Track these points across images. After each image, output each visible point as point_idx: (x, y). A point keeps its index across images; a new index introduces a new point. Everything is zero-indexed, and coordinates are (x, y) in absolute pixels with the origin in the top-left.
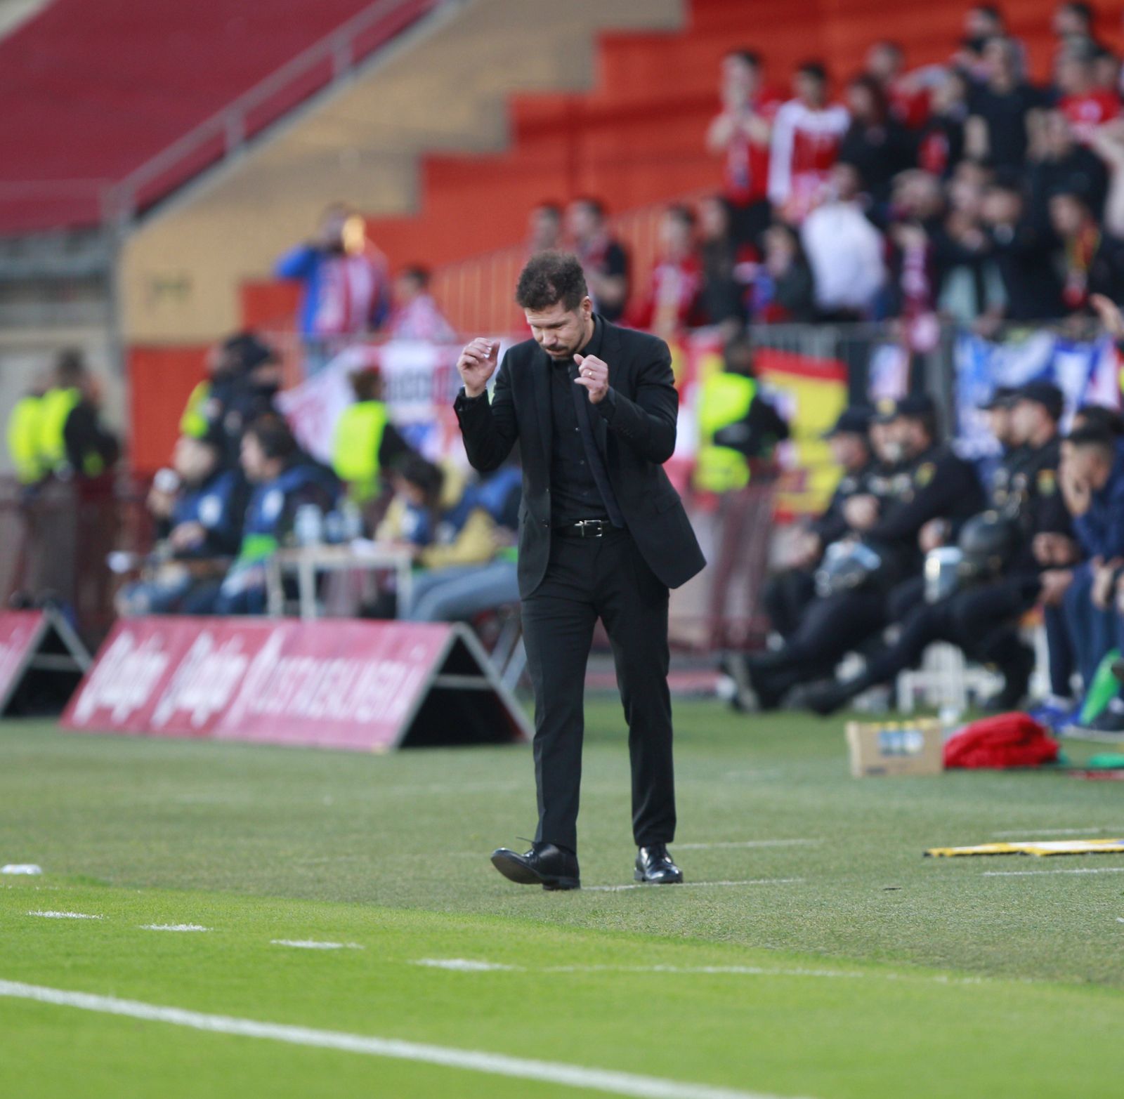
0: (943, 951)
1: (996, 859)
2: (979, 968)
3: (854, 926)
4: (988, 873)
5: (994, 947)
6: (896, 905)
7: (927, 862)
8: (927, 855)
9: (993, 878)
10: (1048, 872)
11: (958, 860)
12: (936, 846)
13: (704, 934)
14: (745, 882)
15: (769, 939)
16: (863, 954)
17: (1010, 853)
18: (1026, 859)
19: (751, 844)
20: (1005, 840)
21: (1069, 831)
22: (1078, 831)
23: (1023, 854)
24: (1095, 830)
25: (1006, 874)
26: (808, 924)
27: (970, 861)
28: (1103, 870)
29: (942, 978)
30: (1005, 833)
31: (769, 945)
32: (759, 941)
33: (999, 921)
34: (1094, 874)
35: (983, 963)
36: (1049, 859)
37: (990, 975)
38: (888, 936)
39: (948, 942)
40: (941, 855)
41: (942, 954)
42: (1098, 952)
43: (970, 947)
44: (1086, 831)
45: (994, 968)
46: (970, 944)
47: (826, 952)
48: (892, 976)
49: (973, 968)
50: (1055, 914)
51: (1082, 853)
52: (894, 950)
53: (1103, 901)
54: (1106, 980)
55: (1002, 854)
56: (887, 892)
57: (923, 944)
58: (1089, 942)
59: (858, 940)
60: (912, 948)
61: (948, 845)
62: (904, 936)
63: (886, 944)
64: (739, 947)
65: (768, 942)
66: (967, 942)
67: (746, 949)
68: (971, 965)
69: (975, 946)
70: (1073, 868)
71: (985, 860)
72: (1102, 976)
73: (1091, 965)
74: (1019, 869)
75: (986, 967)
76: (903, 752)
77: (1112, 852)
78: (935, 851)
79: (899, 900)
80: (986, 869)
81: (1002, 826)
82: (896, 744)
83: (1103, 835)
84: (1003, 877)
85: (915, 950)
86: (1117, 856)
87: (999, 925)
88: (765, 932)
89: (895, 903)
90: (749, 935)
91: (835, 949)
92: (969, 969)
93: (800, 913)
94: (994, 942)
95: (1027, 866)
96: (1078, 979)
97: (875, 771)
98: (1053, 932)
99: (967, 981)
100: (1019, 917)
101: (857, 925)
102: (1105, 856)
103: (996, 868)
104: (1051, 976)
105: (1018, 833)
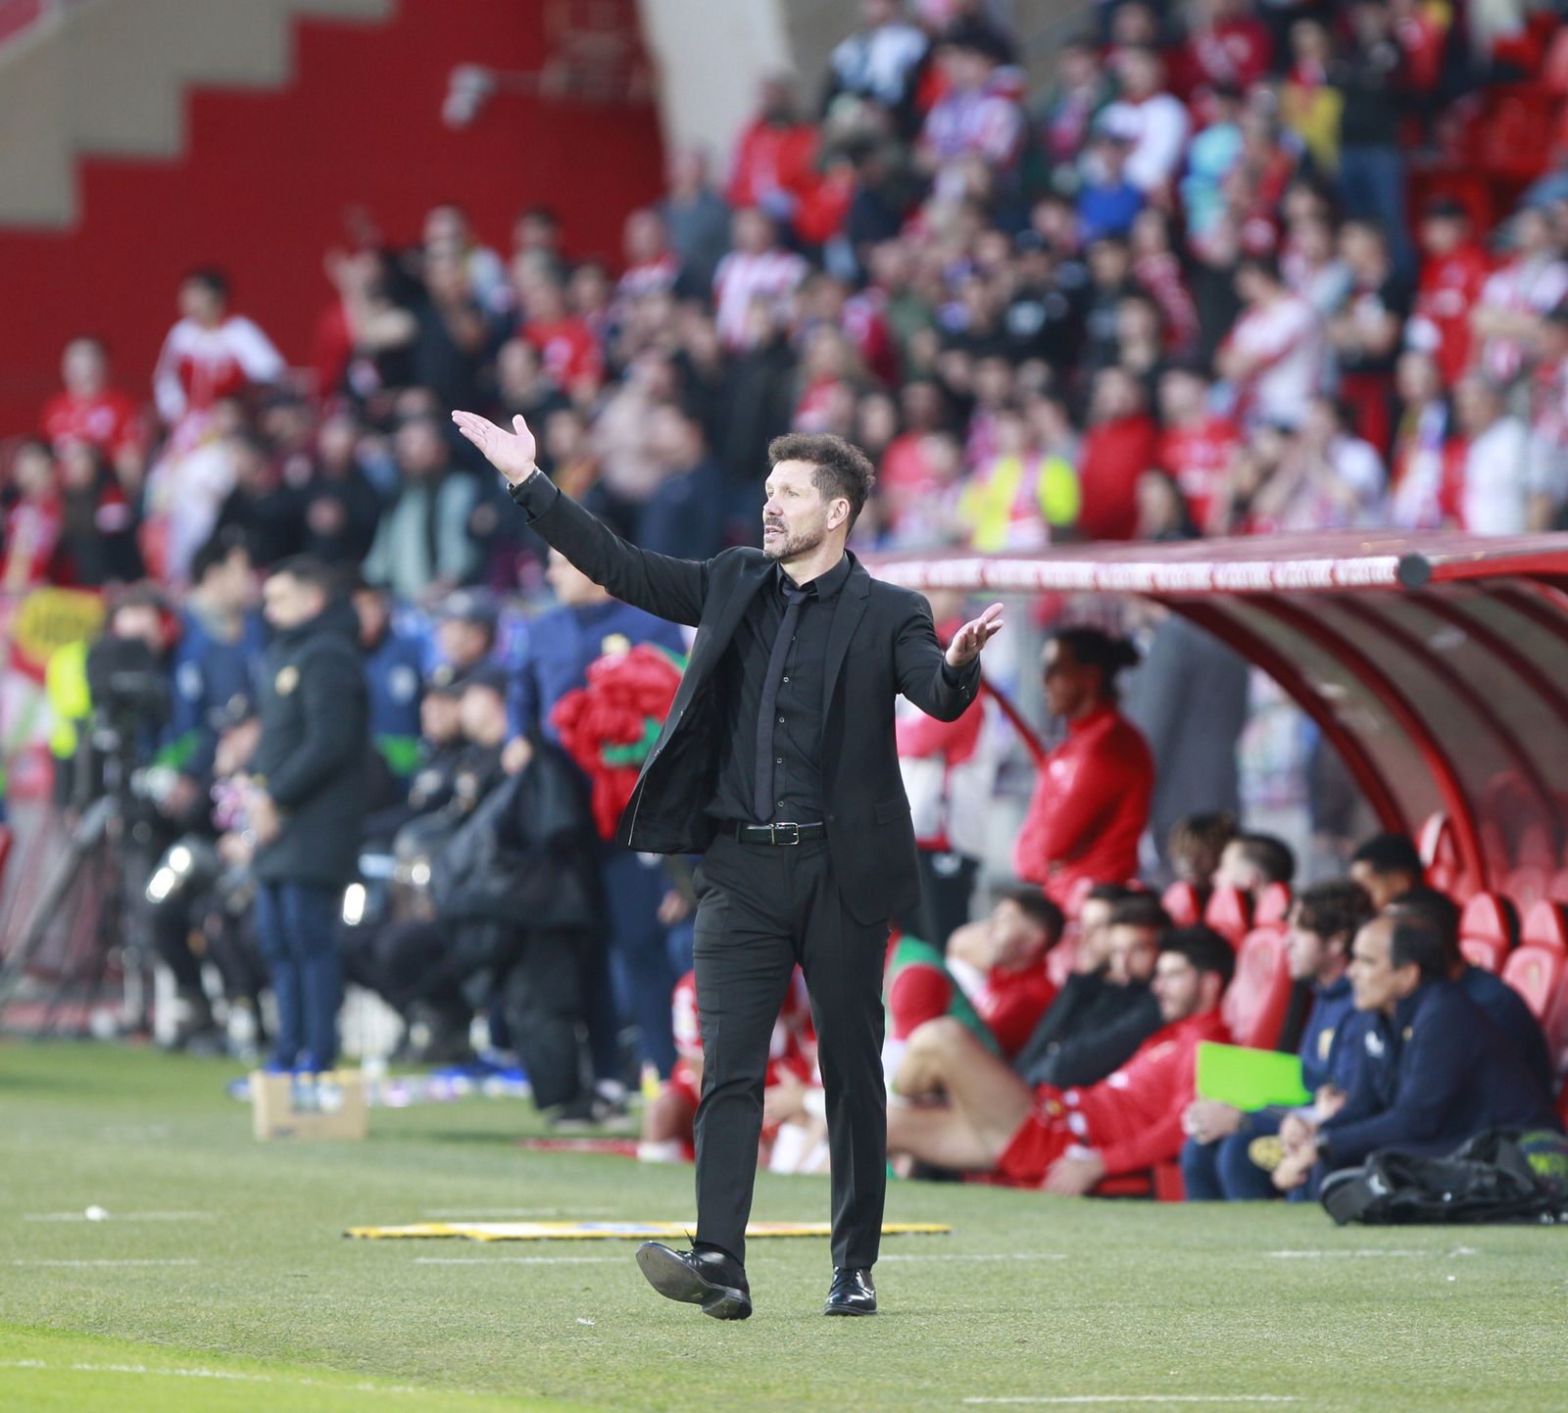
0: (367, 1353)
1: (431, 1242)
2: (411, 1376)
3: (259, 1320)
4: (422, 1260)
5: (429, 1349)
6: (310, 1296)
7: (347, 1243)
8: (347, 1236)
9: (427, 1266)
10: (493, 1260)
11: (385, 1243)
12: (357, 1224)
13: (77, 1323)
14: (126, 1262)
15: (156, 1332)
16: (270, 1354)
17: (447, 1237)
18: (467, 1244)
19: (133, 1216)
20: (443, 1220)
21: (519, 1212)
22: (528, 1212)
23: (463, 1237)
24: (551, 1211)
25: (441, 1261)
26: (203, 1314)
27: (400, 1244)
28: (560, 1259)
29: (367, 1386)
30: (443, 1212)
31: (156, 1339)
32: (144, 1334)
33: (435, 1319)
34: (550, 1265)
35: (416, 1370)
36: (494, 1245)
37: (423, 1384)
38: (301, 1333)
39: (373, 1342)
40: (365, 1237)
41: (367, 1357)
42: (555, 1360)
43: (399, 1349)
44: (540, 1211)
45: (428, 1376)
46: (398, 1346)
47: (224, 1349)
48: (306, 1382)
49: (404, 1374)
50: (502, 1311)
51: (535, 1239)
52: (308, 1350)
53: (561, 1297)
54: (565, 1394)
55: (438, 1237)
56: (298, 1279)
57: (343, 1343)
58: (543, 1347)
59: (265, 1337)
60: (329, 1348)
61: (375, 1222)
62: (320, 1334)
63: (299, 1342)
64: (120, 1340)
65: (153, 1335)
66: (396, 1343)
67: (128, 1342)
68: (400, 1371)
69: (405, 1348)
70: (525, 1257)
71: (417, 1243)
72: (560, 1389)
73: (545, 1376)
74: (458, 1256)
75: (420, 1374)
76: (317, 1109)
77: (571, 1239)
78: (357, 1232)
79: (314, 1290)
80: (418, 1254)
81: (438, 1204)
82: (307, 1099)
83: (561, 1217)
84: (438, 1267)
85: (332, 1351)
86: (577, 1243)
87: (435, 1324)
88: (151, 1323)
89: (308, 1292)
90: (131, 1327)
91: (236, 1347)
92: (398, 1376)
93: (193, 1302)
94: (428, 1343)
95: (469, 1253)
96: (531, 1391)
97: (282, 1133)
98: (501, 1333)
99: (397, 1389)
100: (460, 1314)
101: (262, 1319)
102: (562, 1244)
103: (432, 1254)
104: (499, 1389)
105: (457, 1212)
